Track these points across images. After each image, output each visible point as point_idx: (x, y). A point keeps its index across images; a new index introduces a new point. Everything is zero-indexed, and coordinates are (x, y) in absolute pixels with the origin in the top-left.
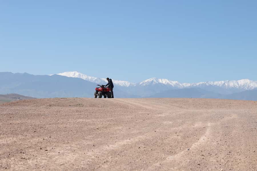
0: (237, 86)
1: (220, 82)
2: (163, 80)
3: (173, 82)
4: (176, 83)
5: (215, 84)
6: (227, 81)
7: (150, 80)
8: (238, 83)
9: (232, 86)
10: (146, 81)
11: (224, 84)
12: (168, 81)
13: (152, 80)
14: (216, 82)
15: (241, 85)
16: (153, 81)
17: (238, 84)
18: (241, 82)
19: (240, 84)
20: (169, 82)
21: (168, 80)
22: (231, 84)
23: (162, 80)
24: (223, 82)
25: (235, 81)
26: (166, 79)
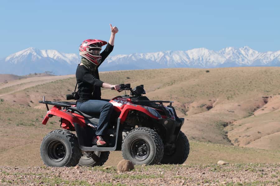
0: (187, 60)
1: (156, 54)
2: (49, 51)
3: (67, 55)
4: (74, 58)
5: (147, 57)
6: (169, 52)
7: (25, 52)
8: (187, 55)
9: (177, 61)
10: (18, 54)
11: (164, 57)
12: (57, 54)
13: (29, 52)
14: (149, 54)
15: (193, 58)
16: (30, 54)
17: (189, 58)
18: (192, 53)
19: (191, 57)
20: (60, 56)
21: (59, 52)
22: (177, 58)
23: (46, 51)
24: (161, 54)
25: (181, 52)
26: (55, 51)
